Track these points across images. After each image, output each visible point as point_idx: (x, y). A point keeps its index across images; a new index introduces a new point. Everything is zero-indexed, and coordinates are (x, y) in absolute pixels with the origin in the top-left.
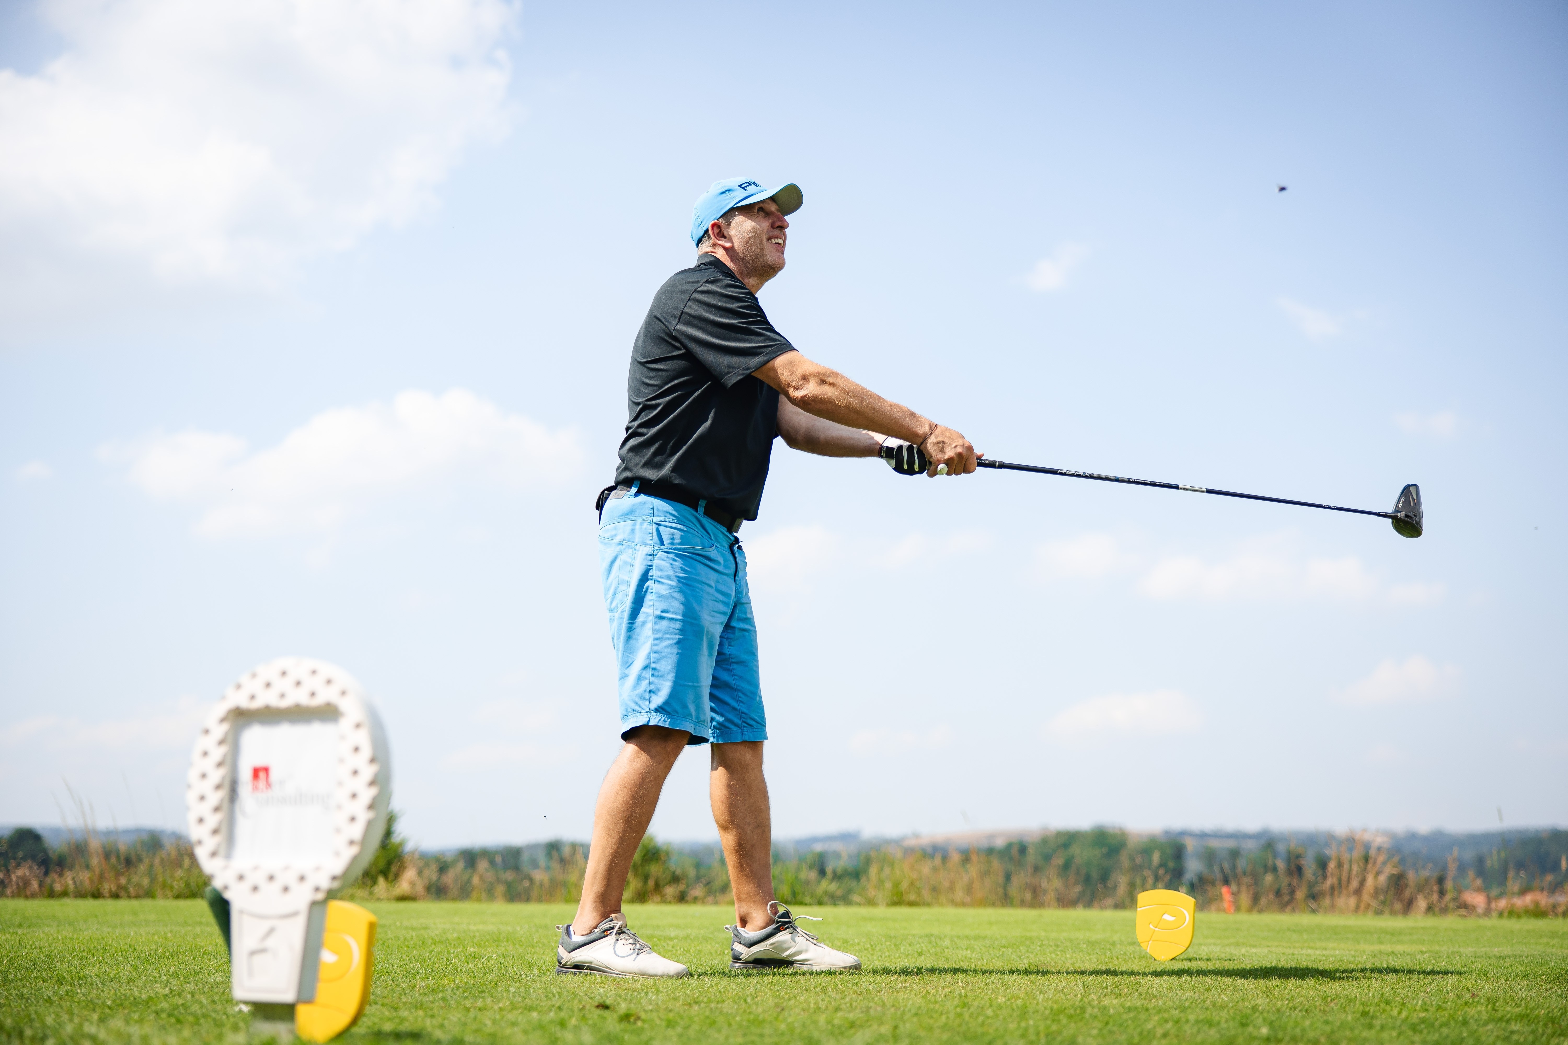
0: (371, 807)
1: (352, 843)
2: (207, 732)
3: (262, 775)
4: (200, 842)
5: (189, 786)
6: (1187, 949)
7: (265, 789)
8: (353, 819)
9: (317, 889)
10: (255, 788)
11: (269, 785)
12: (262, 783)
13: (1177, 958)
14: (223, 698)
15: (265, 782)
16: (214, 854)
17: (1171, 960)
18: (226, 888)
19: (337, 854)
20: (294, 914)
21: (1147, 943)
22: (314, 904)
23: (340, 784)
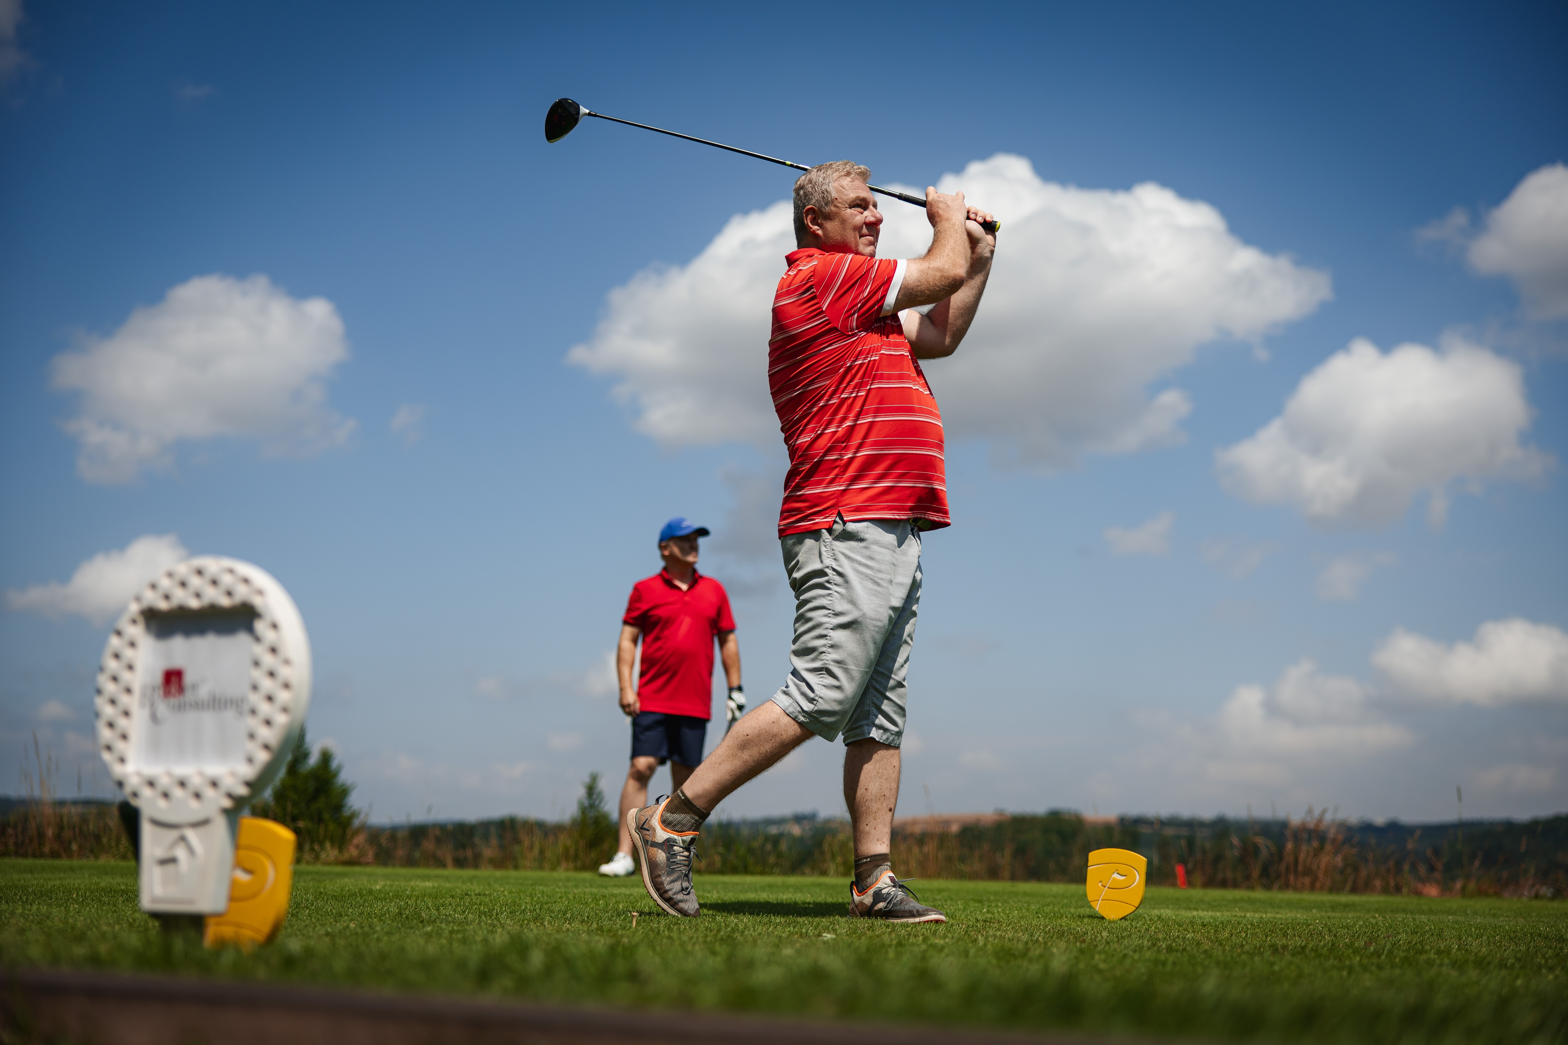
0: (286, 710)
1: (267, 747)
2: (119, 633)
3: (174, 679)
4: (108, 747)
5: (97, 691)
6: (1137, 908)
7: (177, 694)
8: (268, 723)
9: (230, 796)
10: (167, 693)
11: (181, 689)
12: (174, 687)
13: (1128, 918)
14: (137, 597)
15: (177, 687)
16: (122, 760)
17: (1121, 919)
18: (135, 795)
19: (250, 760)
20: (205, 822)
21: (1097, 902)
22: (226, 812)
23: (255, 688)
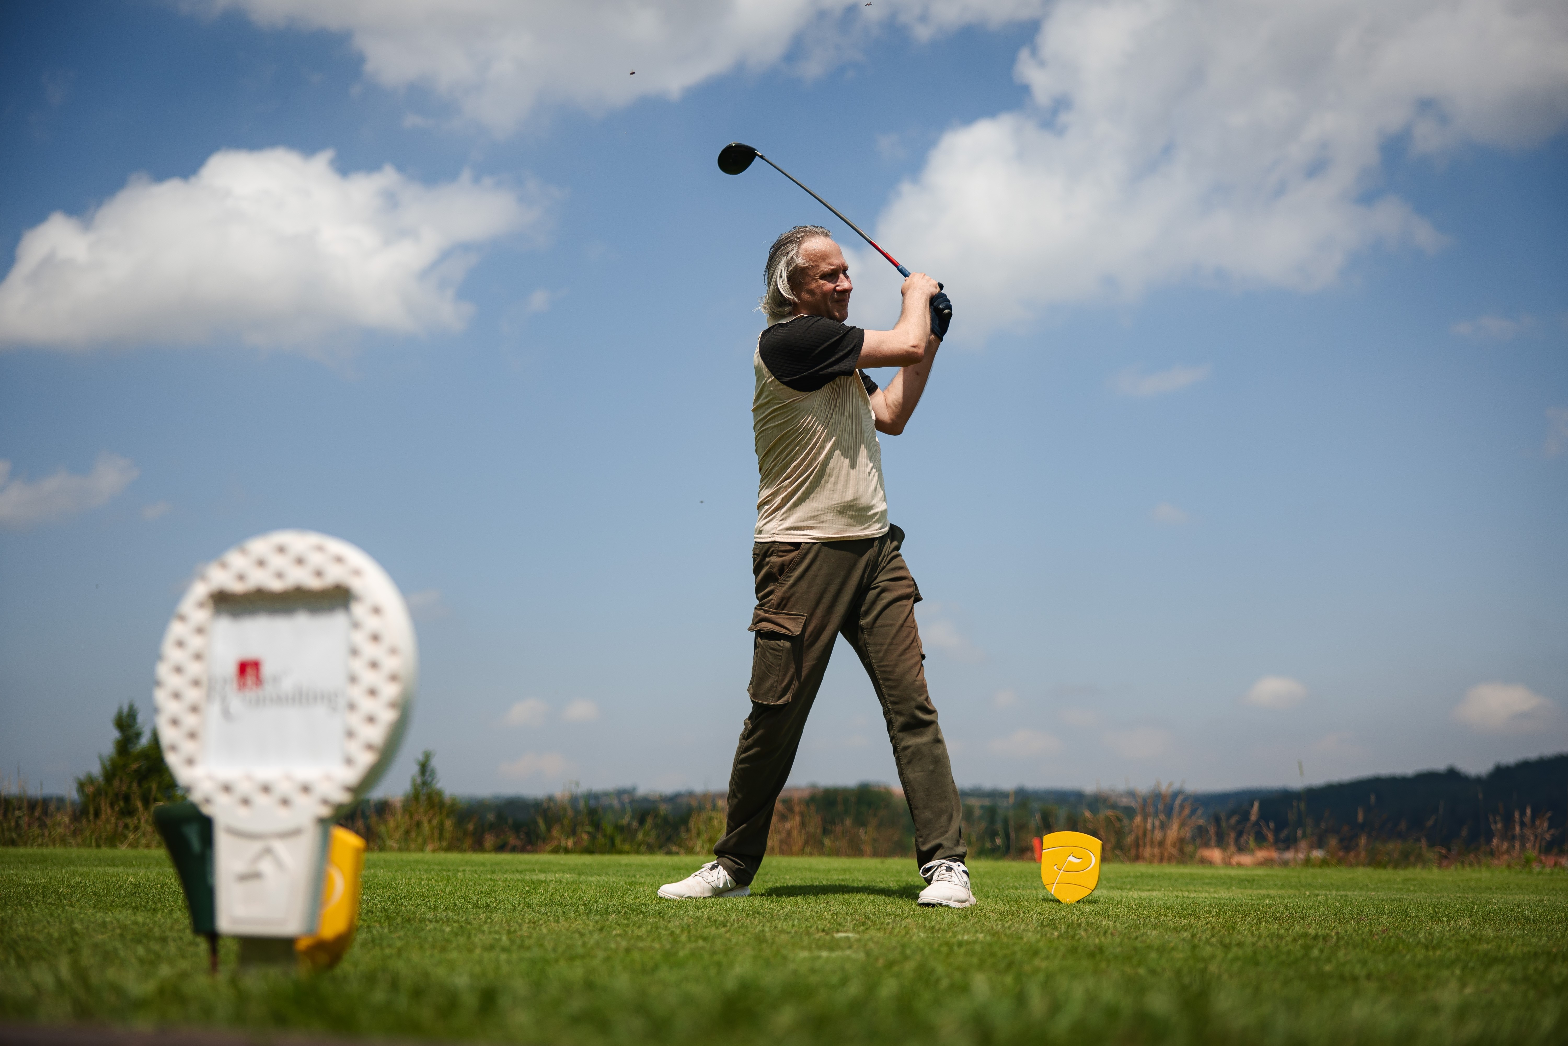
0: (393, 705)
1: (370, 747)
2: (182, 618)
3: (250, 670)
4: (173, 748)
5: (158, 683)
6: (1093, 891)
7: (254, 687)
8: (371, 719)
9: (325, 802)
10: (241, 685)
11: (259, 682)
12: (250, 679)
13: (1085, 900)
14: (203, 578)
15: (254, 679)
16: (190, 762)
18: (207, 801)
19: (349, 761)
20: (295, 833)
21: (1053, 885)
22: (321, 821)
23: (353, 679)
